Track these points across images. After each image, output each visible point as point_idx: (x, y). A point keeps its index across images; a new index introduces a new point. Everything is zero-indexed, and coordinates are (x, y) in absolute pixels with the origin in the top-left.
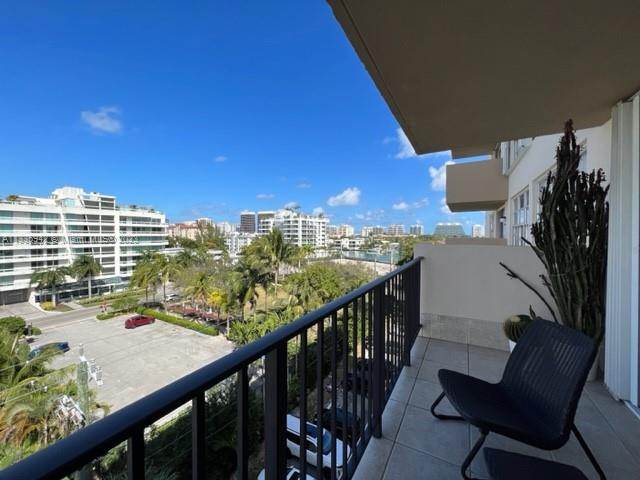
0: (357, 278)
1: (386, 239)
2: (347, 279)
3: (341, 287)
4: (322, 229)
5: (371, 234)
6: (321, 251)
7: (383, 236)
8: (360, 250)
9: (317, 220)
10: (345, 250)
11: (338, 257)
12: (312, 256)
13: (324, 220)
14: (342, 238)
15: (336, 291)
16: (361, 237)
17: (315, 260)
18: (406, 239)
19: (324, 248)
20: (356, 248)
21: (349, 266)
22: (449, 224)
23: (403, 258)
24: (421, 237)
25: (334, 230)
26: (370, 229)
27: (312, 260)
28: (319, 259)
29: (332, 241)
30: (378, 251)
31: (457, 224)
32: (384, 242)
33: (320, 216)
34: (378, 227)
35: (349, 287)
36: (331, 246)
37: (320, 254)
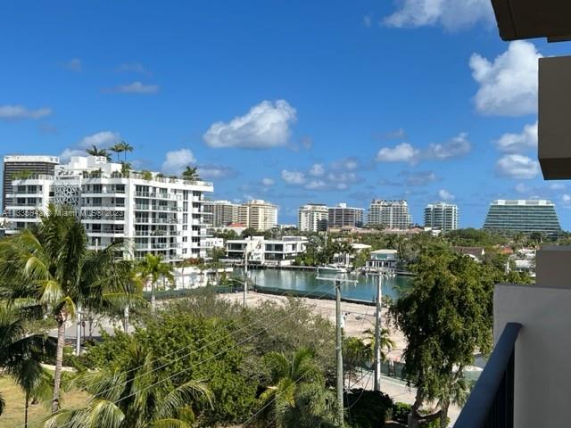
0: (289, 347)
1: (363, 241)
2: (260, 351)
3: (246, 371)
4: (192, 210)
5: (323, 225)
6: (190, 270)
7: (354, 230)
8: (294, 269)
9: (180, 184)
10: (256, 267)
11: (236, 286)
12: (163, 282)
13: (199, 186)
14: (246, 234)
15: (232, 383)
16: (296, 232)
17: (172, 294)
18: (415, 238)
19: (198, 262)
20: (285, 263)
21: (266, 312)
22: (522, 203)
23: (409, 292)
24: (451, 236)
25: (223, 215)
26: (321, 213)
27: (162, 295)
28: (183, 293)
29: (219, 243)
30: (340, 271)
31: (542, 203)
32: (360, 246)
33: (189, 175)
34: (343, 206)
35: (267, 372)
36: (217, 255)
37: (186, 279)
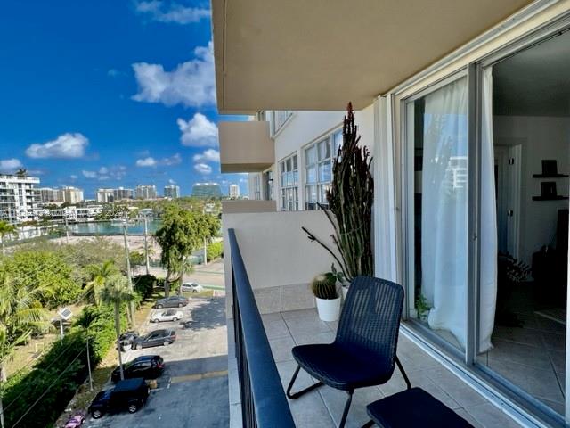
0: (98, 261)
1: (134, 205)
2: (82, 266)
3: (72, 277)
4: (25, 194)
5: (111, 199)
6: (29, 228)
7: (128, 200)
8: (97, 222)
9: (15, 179)
10: (73, 223)
11: (61, 234)
12: (10, 236)
13: (30, 180)
14: (63, 206)
15: (65, 284)
16: (95, 203)
17: (16, 242)
18: (160, 203)
19: (34, 223)
20: (89, 220)
21: (83, 245)
22: (207, 184)
23: (161, 227)
24: (177, 200)
25: (48, 196)
26: (109, 192)
27: (10, 244)
28: (24, 241)
29: (47, 212)
30: (123, 221)
31: (215, 184)
32: (132, 208)
33: (21, 174)
34: (122, 188)
35: (87, 276)
36: (46, 219)
37: (25, 233)
